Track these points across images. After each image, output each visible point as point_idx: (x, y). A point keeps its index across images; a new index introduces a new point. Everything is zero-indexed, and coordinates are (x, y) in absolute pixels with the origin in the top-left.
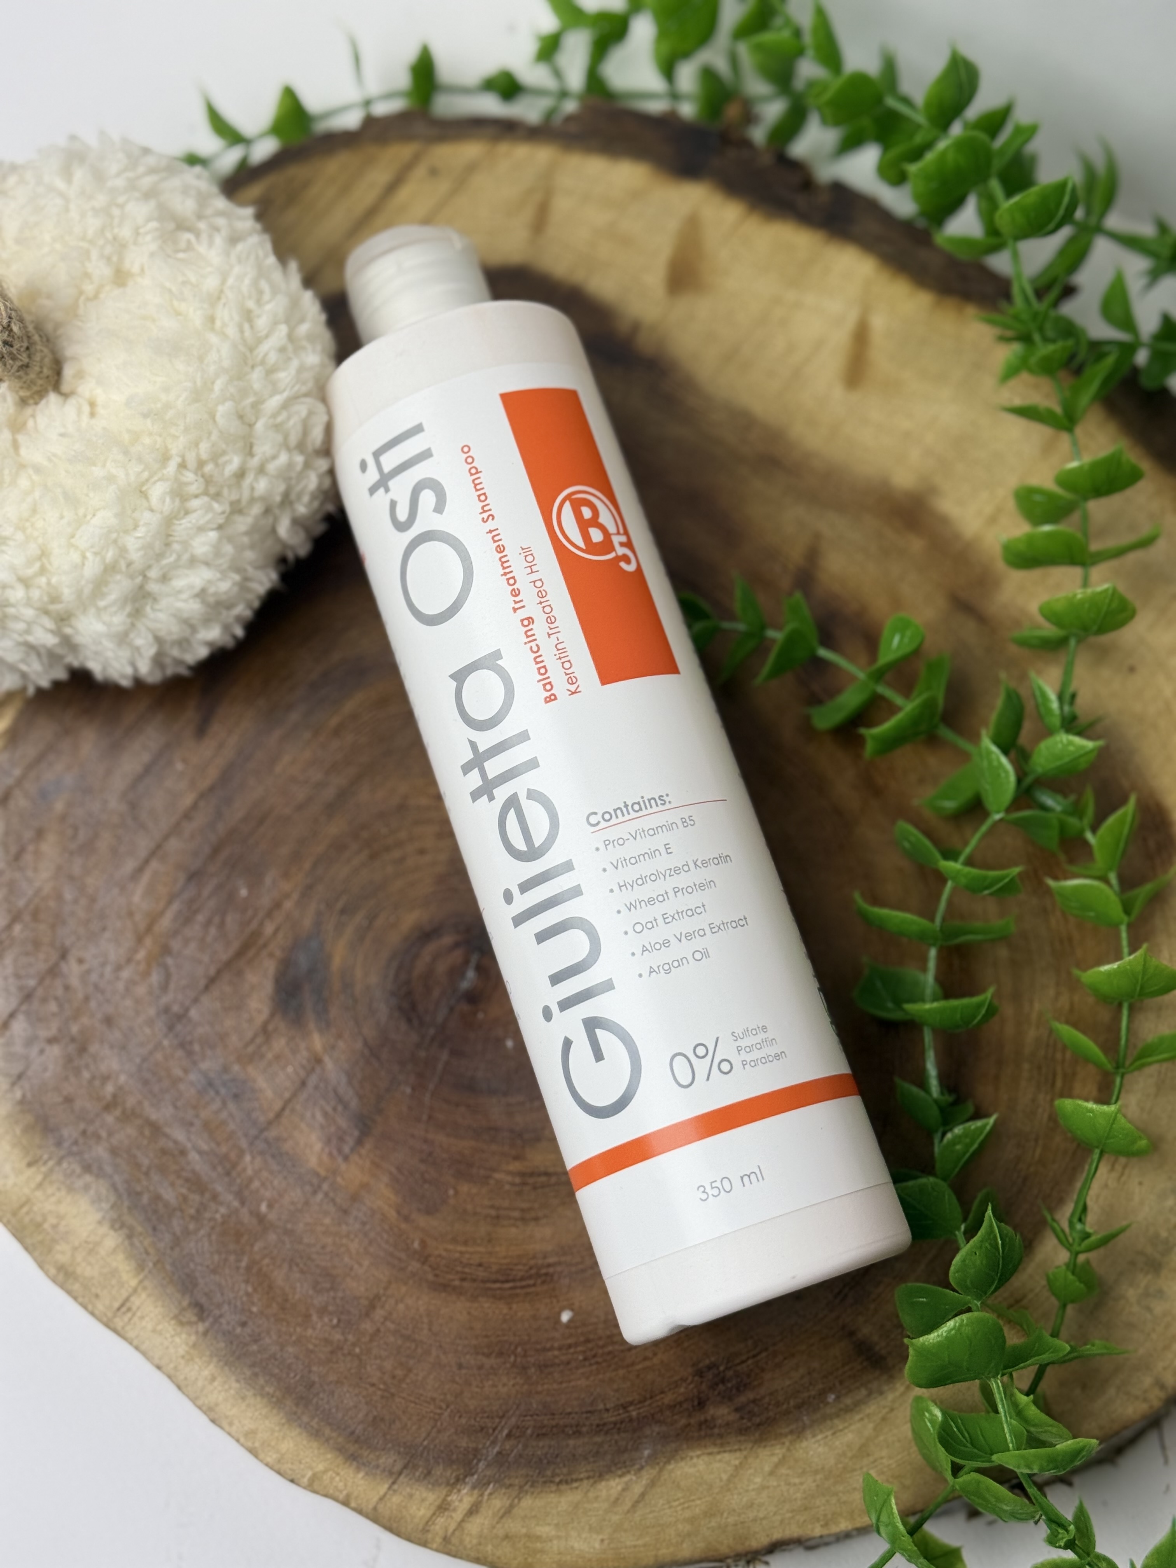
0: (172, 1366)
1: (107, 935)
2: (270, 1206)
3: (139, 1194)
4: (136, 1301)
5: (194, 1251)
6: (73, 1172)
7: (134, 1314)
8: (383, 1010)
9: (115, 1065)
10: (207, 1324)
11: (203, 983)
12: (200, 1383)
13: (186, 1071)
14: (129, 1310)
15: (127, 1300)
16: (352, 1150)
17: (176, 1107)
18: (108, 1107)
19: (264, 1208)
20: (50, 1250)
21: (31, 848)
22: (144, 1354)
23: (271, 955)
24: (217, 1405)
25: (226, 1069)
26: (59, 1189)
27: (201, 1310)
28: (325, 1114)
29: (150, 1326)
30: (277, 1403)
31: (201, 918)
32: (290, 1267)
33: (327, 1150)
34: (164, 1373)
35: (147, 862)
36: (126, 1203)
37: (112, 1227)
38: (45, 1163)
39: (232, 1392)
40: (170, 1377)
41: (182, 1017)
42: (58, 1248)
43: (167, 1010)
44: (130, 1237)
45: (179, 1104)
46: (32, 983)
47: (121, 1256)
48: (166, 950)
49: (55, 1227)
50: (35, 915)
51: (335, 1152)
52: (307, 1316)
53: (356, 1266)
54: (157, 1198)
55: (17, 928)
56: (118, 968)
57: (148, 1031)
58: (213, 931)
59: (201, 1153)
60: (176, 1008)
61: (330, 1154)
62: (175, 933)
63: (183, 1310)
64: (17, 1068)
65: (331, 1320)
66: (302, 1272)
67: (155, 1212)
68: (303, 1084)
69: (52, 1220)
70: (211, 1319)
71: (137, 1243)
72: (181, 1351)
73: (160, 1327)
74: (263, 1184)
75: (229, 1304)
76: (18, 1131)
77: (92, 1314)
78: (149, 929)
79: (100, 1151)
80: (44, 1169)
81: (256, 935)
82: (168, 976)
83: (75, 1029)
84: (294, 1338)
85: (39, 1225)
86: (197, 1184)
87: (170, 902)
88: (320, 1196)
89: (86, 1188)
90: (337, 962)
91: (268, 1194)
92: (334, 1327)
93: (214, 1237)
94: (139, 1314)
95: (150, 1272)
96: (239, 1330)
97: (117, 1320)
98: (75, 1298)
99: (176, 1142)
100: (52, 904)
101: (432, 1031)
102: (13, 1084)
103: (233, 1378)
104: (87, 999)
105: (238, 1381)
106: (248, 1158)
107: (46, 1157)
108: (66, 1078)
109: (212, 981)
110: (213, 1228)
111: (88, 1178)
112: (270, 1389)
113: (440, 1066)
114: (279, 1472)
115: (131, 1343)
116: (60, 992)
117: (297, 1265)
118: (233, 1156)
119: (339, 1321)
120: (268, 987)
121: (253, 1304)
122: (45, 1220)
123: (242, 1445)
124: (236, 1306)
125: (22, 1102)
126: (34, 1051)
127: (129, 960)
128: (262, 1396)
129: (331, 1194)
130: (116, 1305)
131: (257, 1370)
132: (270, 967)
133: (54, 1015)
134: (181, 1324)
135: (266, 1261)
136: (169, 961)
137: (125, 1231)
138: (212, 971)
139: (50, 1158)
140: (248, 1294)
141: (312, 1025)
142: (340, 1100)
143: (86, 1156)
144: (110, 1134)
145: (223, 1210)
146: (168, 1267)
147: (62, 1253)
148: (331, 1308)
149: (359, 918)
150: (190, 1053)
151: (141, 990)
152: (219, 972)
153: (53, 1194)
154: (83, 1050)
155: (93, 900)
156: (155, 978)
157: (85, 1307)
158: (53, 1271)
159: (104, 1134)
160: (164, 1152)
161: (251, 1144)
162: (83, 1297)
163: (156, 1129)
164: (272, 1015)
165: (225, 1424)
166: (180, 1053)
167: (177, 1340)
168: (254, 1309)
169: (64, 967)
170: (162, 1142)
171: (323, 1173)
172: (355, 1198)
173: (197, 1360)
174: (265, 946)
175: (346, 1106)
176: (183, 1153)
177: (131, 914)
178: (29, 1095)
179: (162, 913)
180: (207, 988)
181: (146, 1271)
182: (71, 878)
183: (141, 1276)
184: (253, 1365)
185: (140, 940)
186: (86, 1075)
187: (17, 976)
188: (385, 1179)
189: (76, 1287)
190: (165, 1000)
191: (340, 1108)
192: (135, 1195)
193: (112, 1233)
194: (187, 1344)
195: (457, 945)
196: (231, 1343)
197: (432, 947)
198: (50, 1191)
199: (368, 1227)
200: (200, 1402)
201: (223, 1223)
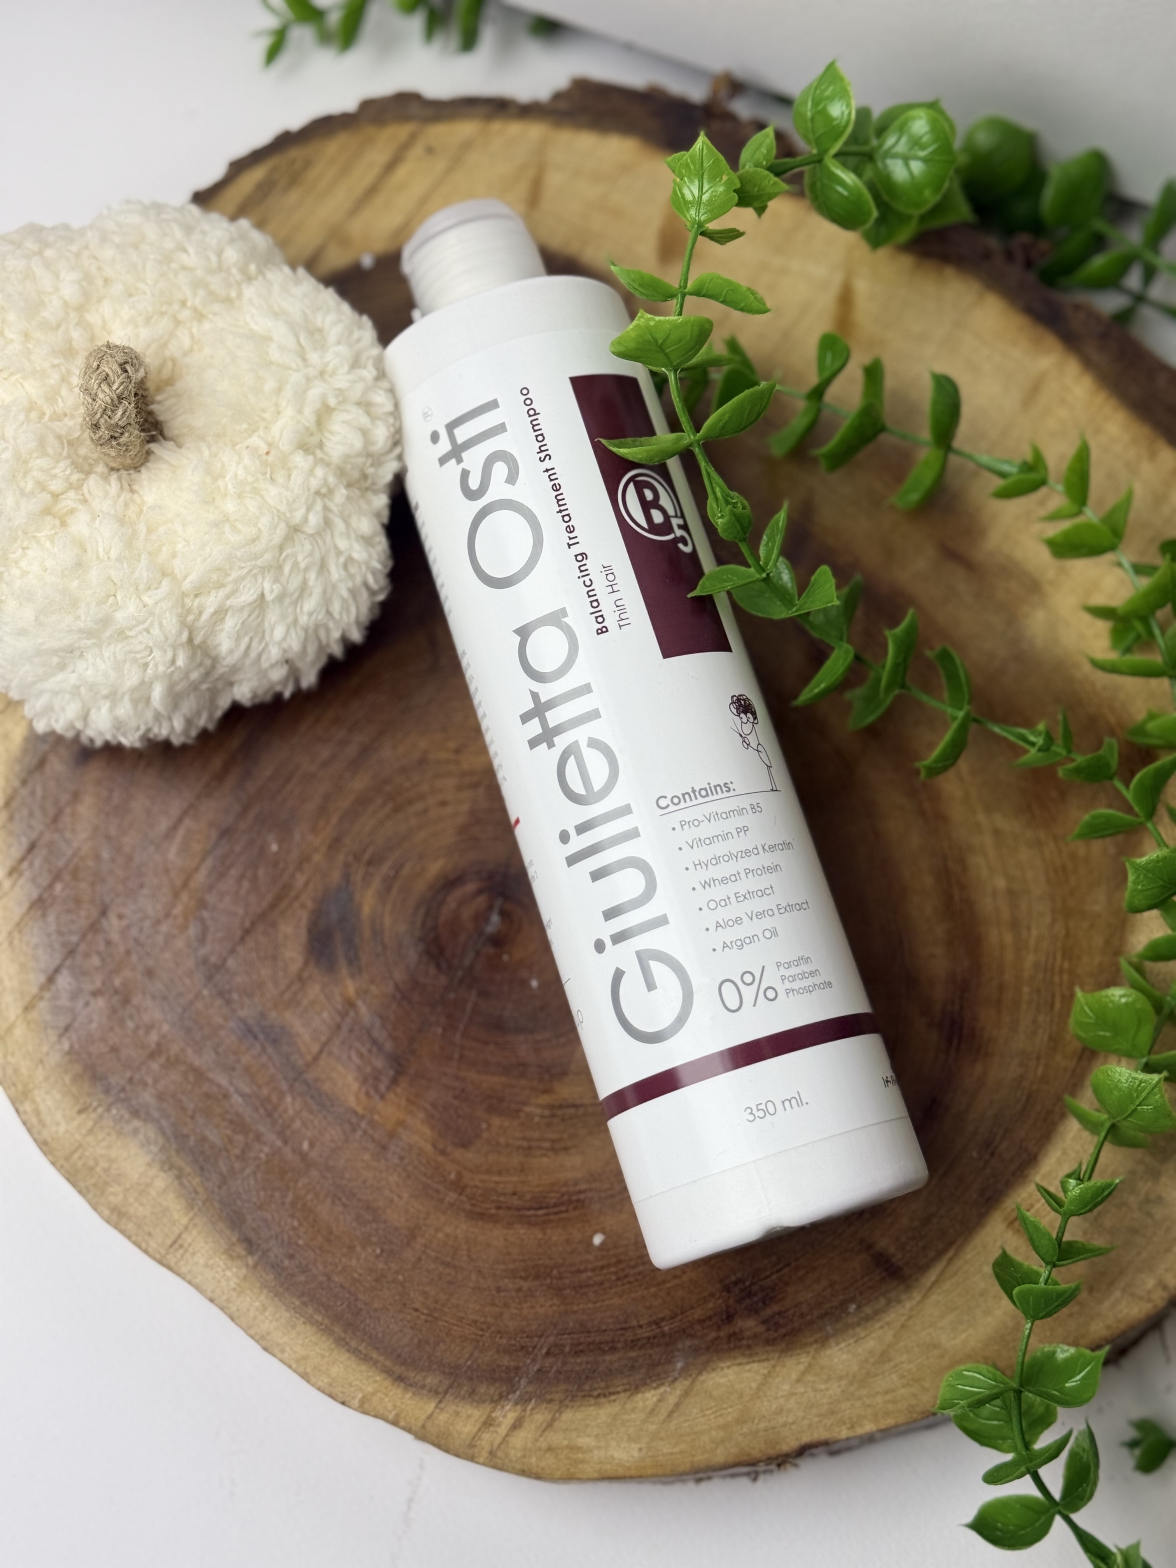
0: (225, 1297)
1: (145, 891)
2: (312, 1145)
3: (186, 1136)
4: (187, 1238)
5: (241, 1190)
6: (122, 1117)
7: (186, 1251)
8: (412, 955)
9: (157, 1015)
10: (256, 1257)
11: (239, 934)
12: (252, 1314)
13: (226, 1019)
14: (181, 1246)
15: (179, 1236)
16: (388, 1089)
17: (217, 1053)
18: (153, 1055)
19: (306, 1146)
20: (103, 1193)
21: (68, 810)
22: (197, 1287)
23: (303, 906)
24: (268, 1333)
25: (263, 1016)
26: (109, 1134)
27: (250, 1245)
28: (361, 1056)
29: (202, 1261)
30: (327, 1331)
31: (234, 872)
32: (333, 1202)
33: (364, 1090)
34: (217, 1305)
35: (180, 820)
36: (174, 1146)
37: (162, 1169)
38: (95, 1110)
39: (283, 1321)
40: (222, 1309)
41: (220, 967)
42: (111, 1190)
43: (205, 961)
44: (179, 1177)
45: (220, 1050)
46: (74, 939)
47: (171, 1196)
48: (202, 904)
49: (106, 1170)
50: (75, 875)
51: (372, 1092)
52: (351, 1248)
53: (396, 1199)
54: (204, 1139)
55: (58, 887)
56: (158, 922)
57: (188, 981)
58: (246, 884)
59: (243, 1095)
60: (213, 959)
61: (367, 1094)
62: (210, 888)
63: (233, 1244)
64: (63, 1021)
65: (374, 1251)
66: (345, 1206)
67: (202, 1153)
68: (339, 1027)
69: (104, 1164)
70: (260, 1253)
71: (186, 1183)
72: (232, 1284)
73: (211, 1262)
74: (304, 1124)
75: (277, 1238)
76: (67, 1079)
77: (146, 1252)
78: (185, 885)
79: (147, 1097)
80: (93, 1116)
81: (287, 887)
82: (205, 930)
83: (117, 982)
84: (340, 1268)
85: (91, 1169)
86: (239, 1125)
87: (203, 859)
88: (359, 1133)
89: (136, 1132)
90: (366, 911)
91: (309, 1134)
92: (377, 1257)
93: (259, 1175)
94: (191, 1250)
95: (200, 1210)
96: (286, 1263)
97: (169, 1257)
98: (129, 1238)
99: (219, 1086)
100: (90, 863)
101: (460, 974)
102: (61, 1036)
103: (284, 1308)
104: (128, 953)
105: (287, 1310)
106: (289, 1099)
107: (95, 1104)
108: (112, 1029)
109: (247, 932)
110: (258, 1167)
111: (136, 1123)
112: (318, 1318)
113: (469, 1007)
114: (330, 1396)
115: (184, 1279)
116: (102, 947)
117: (340, 1199)
118: (274, 1098)
119: (382, 1251)
120: (303, 936)
121: (299, 1237)
122: (97, 1164)
123: (295, 1371)
124: (283, 1241)
125: (71, 1052)
126: (80, 1004)
127: (167, 915)
128: (312, 1324)
129: (370, 1131)
130: (169, 1242)
131: (305, 1299)
132: (304, 916)
133: (96, 969)
134: (231, 1257)
135: (310, 1196)
136: (205, 914)
137: (175, 1172)
138: (247, 924)
139: (99, 1105)
140: (294, 1229)
141: (344, 971)
142: (374, 1042)
143: (134, 1102)
144: (156, 1081)
145: (266, 1149)
146: (216, 1205)
147: (115, 1194)
148: (374, 1239)
149: (385, 869)
150: (228, 1002)
151: (180, 943)
152: (253, 924)
153: (104, 1139)
154: (126, 1001)
155: (130, 858)
156: (193, 931)
157: (139, 1247)
158: (107, 1212)
159: (149, 1080)
160: (208, 1096)
161: (291, 1087)
162: (137, 1235)
163: (199, 1075)
164: (306, 963)
165: (276, 1351)
166: (219, 1002)
167: (229, 1273)
168: (301, 1242)
169: (104, 923)
170: (205, 1088)
171: (360, 1110)
172: (392, 1135)
173: (248, 1292)
174: (297, 897)
175: (380, 1049)
176: (226, 1096)
177: (167, 871)
178: (76, 1046)
179: (197, 869)
180: (242, 939)
181: (196, 1209)
182: (108, 838)
183: (191, 1214)
184: (303, 1295)
185: (176, 895)
186: (130, 1024)
187: (60, 933)
188: (421, 1115)
189: (130, 1226)
190: (202, 952)
191: (375, 1049)
192: (180, 1137)
193: (162, 1174)
194: (237, 1277)
195: (480, 892)
196: (280, 1275)
197: (457, 894)
198: (101, 1136)
199: (406, 1161)
200: (252, 1332)
201: (267, 1162)
